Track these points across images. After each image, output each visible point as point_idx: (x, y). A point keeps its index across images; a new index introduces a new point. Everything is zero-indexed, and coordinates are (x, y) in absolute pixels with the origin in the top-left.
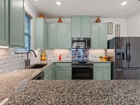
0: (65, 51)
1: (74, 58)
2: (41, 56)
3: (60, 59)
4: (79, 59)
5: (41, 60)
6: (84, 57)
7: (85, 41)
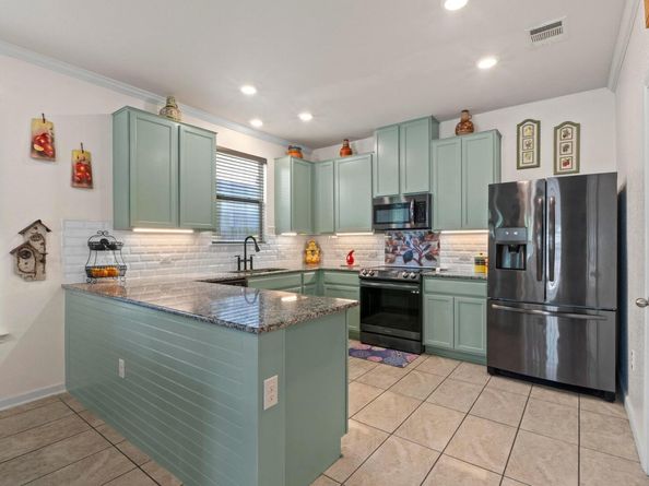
0: (365, 240)
1: (392, 261)
2: (305, 252)
3: (351, 261)
4: (408, 265)
5: (306, 263)
6: (424, 261)
7: (406, 206)
